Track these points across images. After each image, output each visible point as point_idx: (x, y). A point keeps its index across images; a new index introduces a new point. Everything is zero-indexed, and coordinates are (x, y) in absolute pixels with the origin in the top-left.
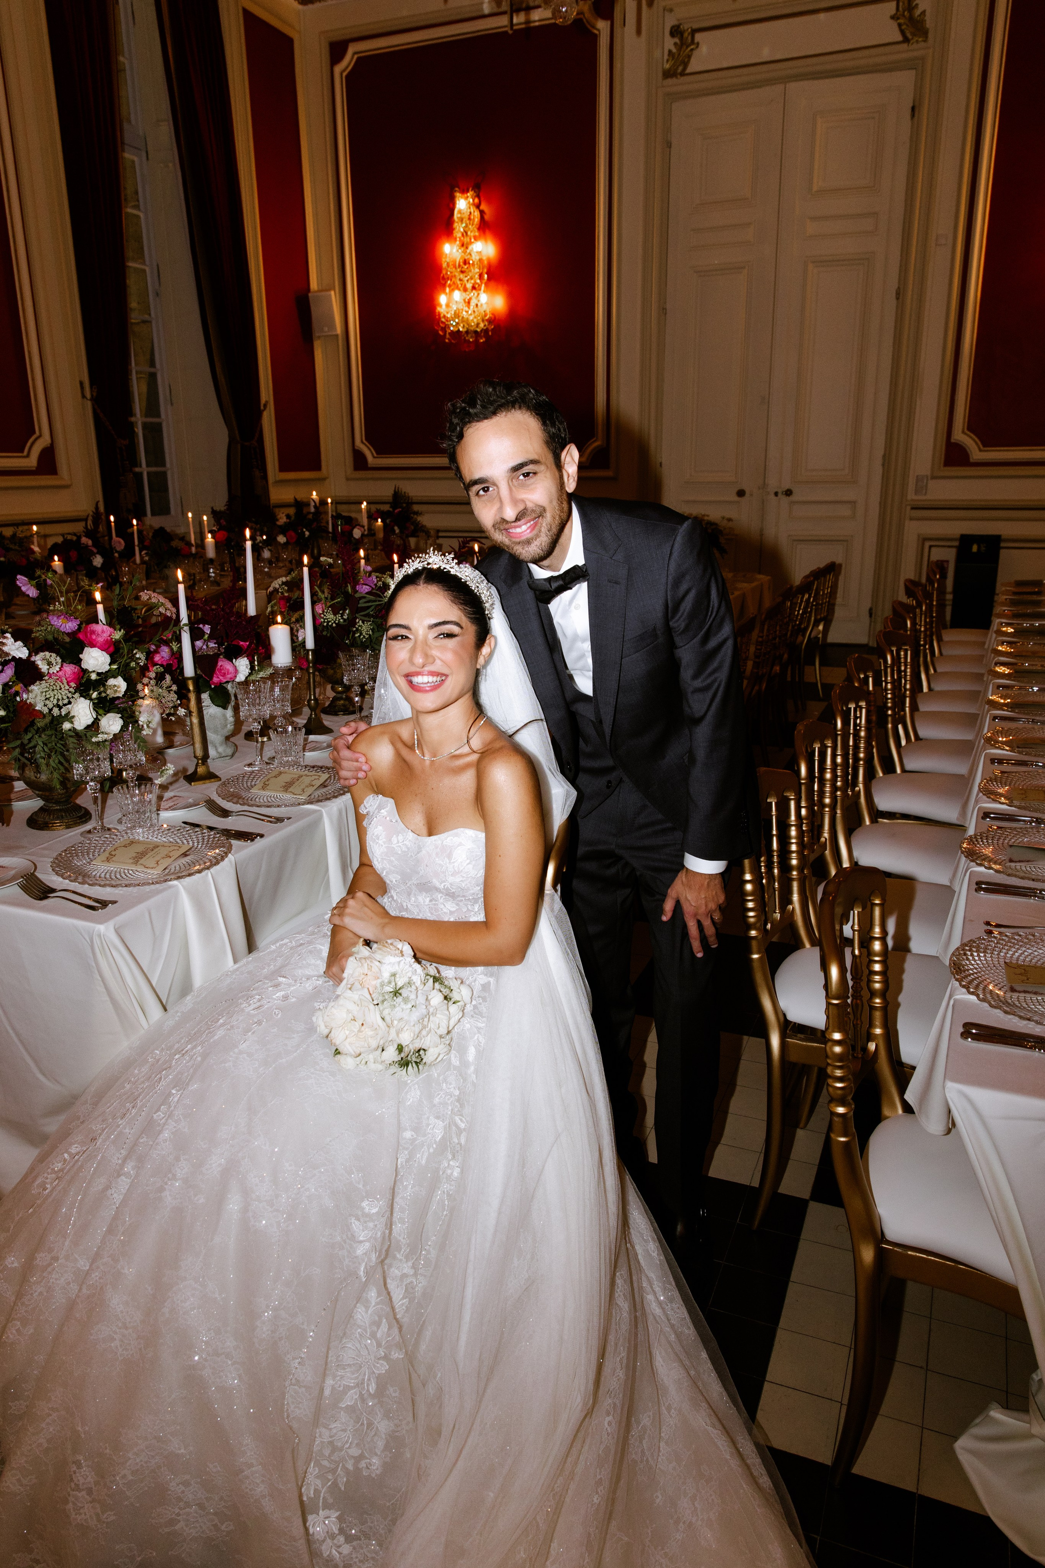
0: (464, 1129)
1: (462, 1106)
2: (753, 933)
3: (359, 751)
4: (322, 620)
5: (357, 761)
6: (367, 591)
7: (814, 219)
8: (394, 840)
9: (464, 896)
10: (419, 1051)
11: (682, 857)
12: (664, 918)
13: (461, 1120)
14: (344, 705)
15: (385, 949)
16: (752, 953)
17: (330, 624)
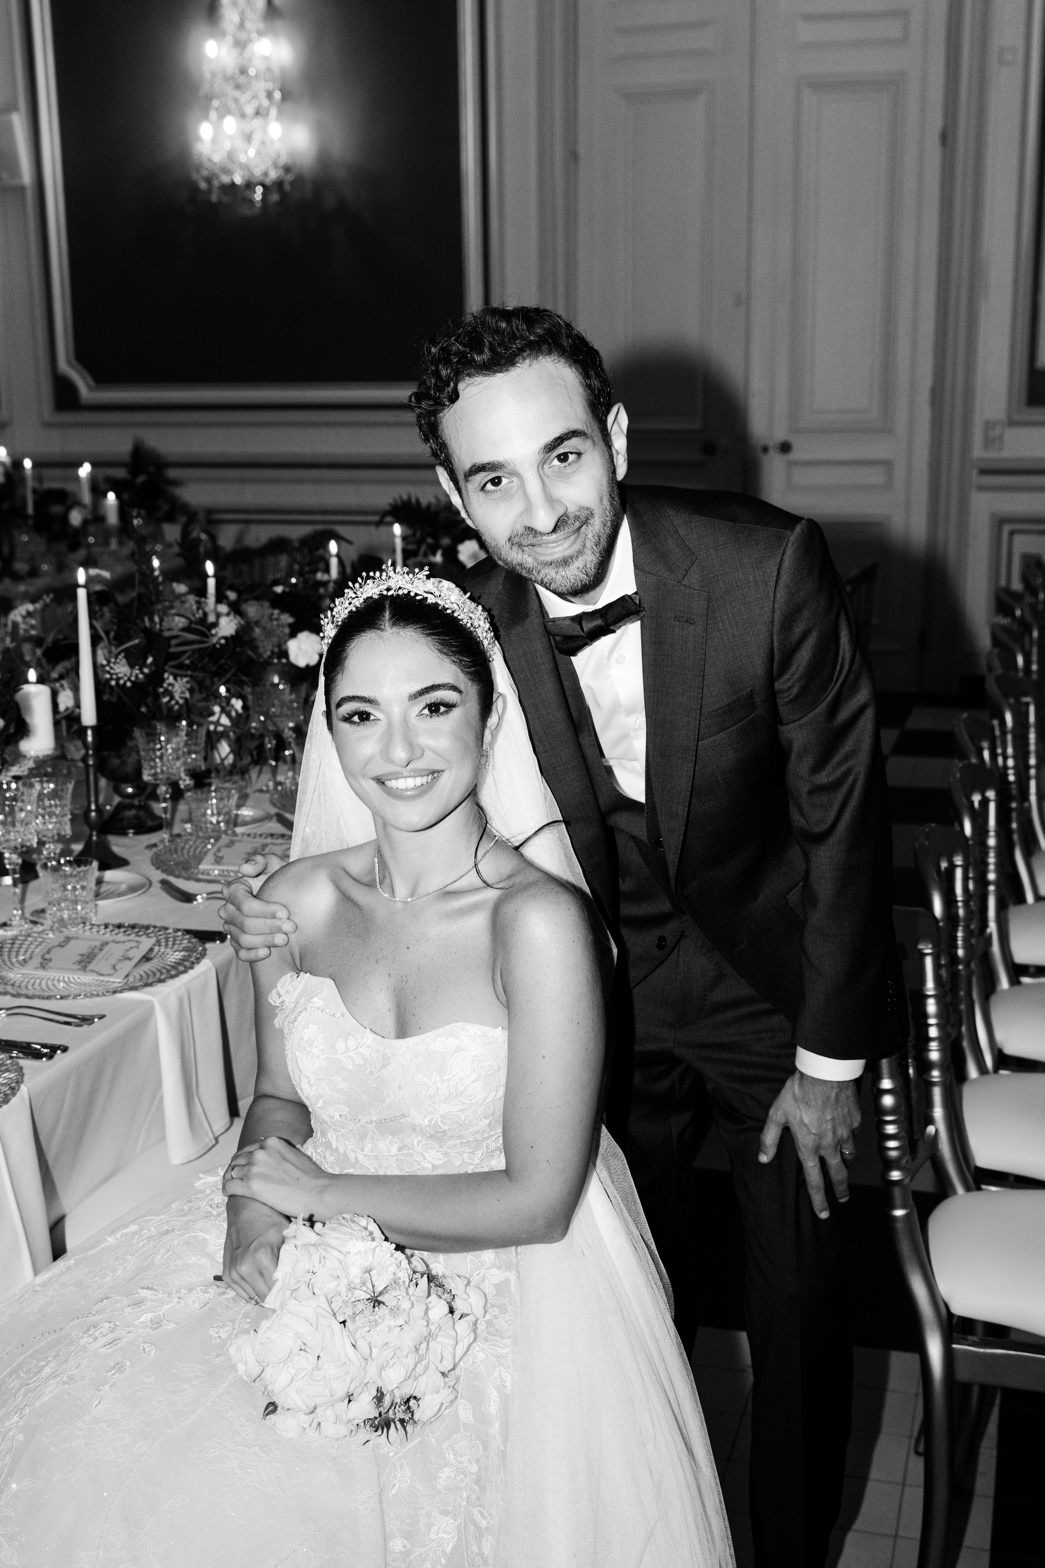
0: (486, 1529)
1: (483, 1489)
2: (896, 1175)
3: (276, 900)
4: (108, 676)
5: (273, 916)
6: (181, 625)
7: (811, 18)
8: (340, 1046)
9: (461, 1137)
10: (408, 1400)
11: (793, 1056)
12: (764, 1159)
13: (482, 1514)
14: (136, 817)
15: (342, 1228)
16: (894, 1208)
17: (122, 682)
